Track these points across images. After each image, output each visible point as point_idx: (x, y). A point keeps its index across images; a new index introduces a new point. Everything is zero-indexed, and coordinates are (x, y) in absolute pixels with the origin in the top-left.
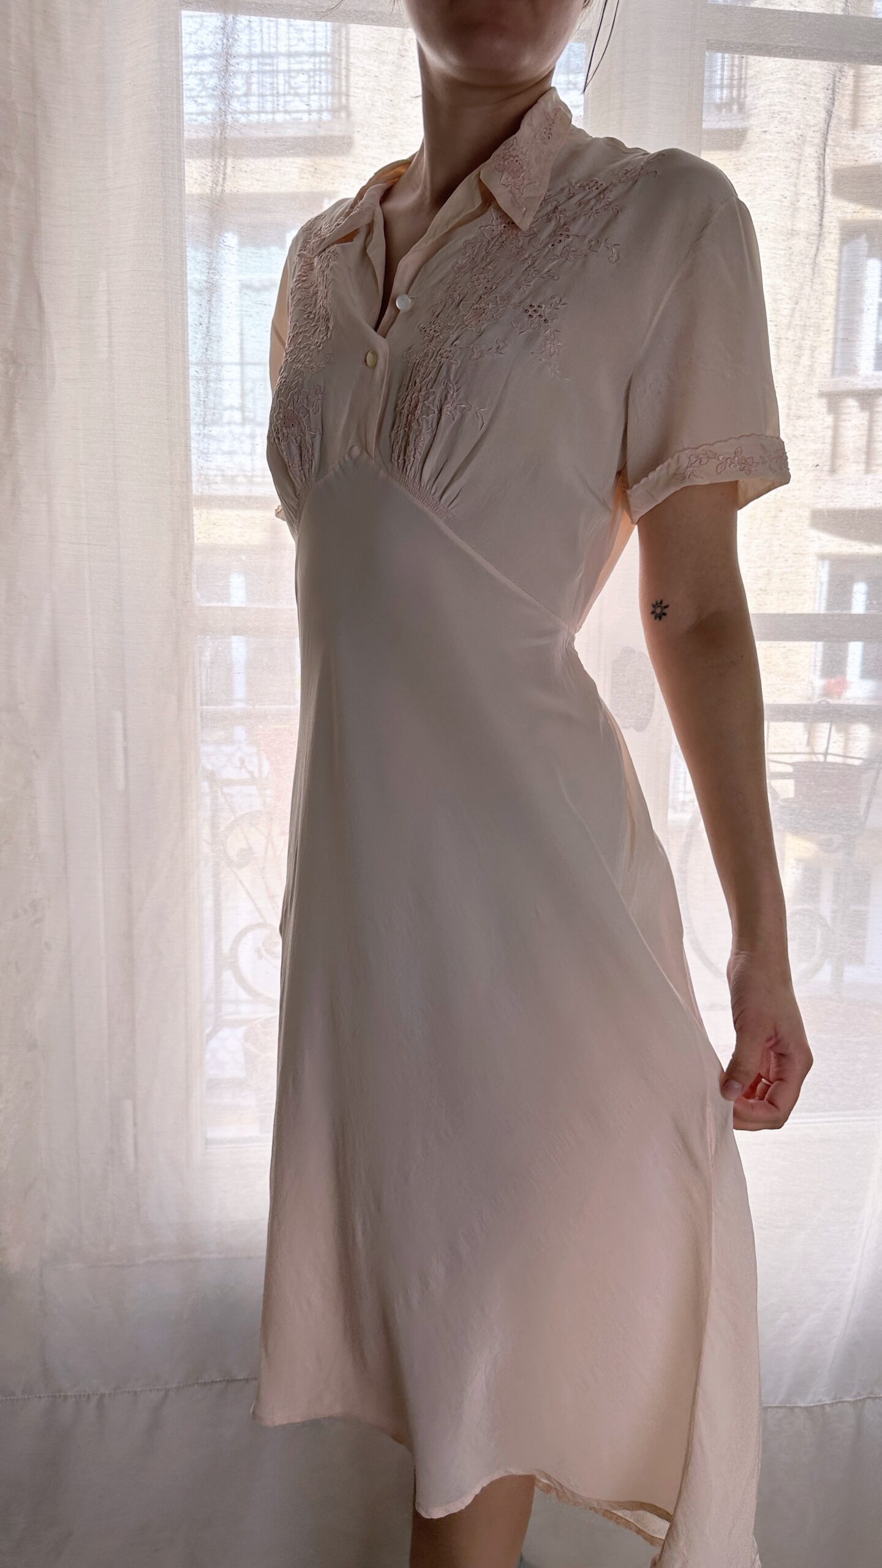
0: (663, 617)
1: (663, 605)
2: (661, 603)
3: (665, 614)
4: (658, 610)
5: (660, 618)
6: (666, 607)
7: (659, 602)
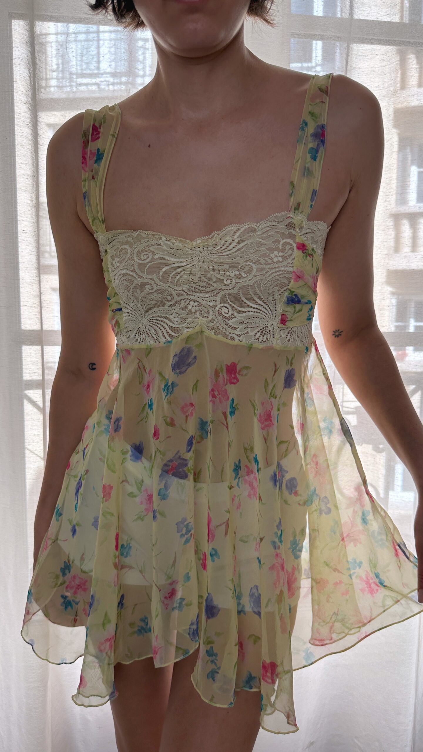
0: (340, 336)
1: (340, 331)
2: (339, 330)
3: (340, 335)
4: (337, 334)
5: (338, 337)
6: (341, 332)
7: (337, 330)
